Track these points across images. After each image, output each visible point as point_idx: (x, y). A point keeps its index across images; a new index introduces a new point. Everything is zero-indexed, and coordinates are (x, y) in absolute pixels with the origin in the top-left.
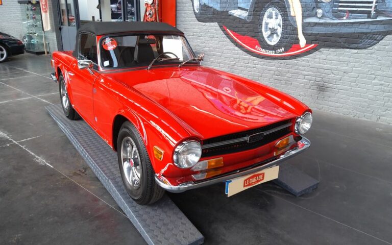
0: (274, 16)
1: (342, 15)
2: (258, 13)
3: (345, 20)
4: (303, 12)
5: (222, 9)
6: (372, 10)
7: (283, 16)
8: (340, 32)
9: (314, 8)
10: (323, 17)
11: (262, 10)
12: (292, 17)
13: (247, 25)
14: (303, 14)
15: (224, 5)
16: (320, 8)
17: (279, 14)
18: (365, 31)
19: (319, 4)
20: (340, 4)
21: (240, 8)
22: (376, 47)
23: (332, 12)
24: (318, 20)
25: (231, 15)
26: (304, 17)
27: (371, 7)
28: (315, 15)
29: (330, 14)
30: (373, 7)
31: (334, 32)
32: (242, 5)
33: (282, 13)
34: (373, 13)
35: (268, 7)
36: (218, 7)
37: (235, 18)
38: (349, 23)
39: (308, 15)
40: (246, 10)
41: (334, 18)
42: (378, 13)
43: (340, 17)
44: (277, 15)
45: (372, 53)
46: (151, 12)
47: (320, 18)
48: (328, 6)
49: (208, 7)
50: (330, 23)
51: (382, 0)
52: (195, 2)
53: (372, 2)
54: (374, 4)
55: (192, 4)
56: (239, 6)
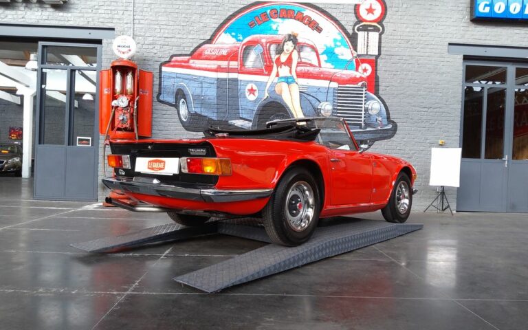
2: (263, 124)
5: (220, 119)
6: (362, 123)
11: (266, 121)
15: (222, 114)
18: (360, 138)
21: (241, 118)
25: (231, 125)
27: (361, 121)
30: (363, 121)
32: (244, 116)
34: (363, 125)
36: (214, 117)
37: (236, 128)
40: (250, 121)
42: (367, 125)
46: (125, 117)
49: (201, 116)
50: (331, 133)
51: (368, 116)
52: (181, 110)
53: (361, 117)
54: (363, 119)
55: (176, 112)
56: (241, 116)
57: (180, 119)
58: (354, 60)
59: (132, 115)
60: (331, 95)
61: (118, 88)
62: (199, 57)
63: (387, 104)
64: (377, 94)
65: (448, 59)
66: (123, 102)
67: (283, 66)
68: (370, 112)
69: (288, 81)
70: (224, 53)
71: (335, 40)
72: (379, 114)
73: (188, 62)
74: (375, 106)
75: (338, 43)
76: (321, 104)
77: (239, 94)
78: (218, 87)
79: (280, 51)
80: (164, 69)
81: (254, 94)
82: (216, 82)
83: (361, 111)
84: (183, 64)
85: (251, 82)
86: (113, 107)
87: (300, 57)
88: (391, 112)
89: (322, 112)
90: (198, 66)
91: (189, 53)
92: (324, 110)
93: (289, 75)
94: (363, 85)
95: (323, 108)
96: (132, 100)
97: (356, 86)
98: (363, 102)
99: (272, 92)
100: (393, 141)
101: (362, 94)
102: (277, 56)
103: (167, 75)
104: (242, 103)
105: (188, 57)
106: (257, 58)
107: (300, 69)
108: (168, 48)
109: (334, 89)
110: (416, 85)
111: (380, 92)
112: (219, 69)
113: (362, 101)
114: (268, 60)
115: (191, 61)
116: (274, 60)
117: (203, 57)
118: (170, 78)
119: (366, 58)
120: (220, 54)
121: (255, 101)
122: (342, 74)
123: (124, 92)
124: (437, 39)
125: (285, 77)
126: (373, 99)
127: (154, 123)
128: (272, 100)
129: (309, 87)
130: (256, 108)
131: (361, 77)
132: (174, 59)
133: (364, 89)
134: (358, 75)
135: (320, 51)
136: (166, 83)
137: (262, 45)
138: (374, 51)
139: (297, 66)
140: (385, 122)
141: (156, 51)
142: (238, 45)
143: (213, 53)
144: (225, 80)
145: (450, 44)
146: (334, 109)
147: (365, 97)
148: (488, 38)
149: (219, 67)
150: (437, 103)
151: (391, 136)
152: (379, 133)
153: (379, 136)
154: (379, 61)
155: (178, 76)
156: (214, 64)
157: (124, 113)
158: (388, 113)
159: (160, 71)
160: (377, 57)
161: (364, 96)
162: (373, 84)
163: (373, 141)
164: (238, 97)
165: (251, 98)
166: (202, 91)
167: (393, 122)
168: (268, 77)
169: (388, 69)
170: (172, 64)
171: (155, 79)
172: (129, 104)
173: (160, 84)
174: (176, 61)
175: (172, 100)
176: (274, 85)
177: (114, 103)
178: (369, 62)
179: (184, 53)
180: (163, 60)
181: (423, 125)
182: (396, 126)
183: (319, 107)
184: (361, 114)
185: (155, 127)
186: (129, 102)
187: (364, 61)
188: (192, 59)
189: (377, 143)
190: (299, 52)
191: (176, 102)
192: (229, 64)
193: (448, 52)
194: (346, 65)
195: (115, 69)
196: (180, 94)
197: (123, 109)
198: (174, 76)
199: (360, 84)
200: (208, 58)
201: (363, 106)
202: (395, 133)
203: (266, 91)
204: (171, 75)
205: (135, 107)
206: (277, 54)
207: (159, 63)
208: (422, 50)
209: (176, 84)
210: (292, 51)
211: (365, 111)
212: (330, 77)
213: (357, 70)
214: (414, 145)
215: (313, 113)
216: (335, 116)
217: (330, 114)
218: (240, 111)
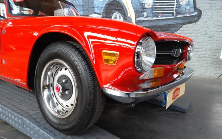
1: (158, 15)
2: (108, 16)
3: (160, 18)
4: (136, 14)
5: (84, 14)
6: (174, 11)
7: (124, 17)
8: (158, 24)
9: (142, 12)
10: (147, 16)
11: (110, 14)
12: (130, 17)
14: (135, 16)
15: (85, 11)
16: (145, 12)
17: (121, 16)
18: (171, 23)
19: (144, 9)
20: (156, 9)
21: (96, 13)
23: (152, 14)
24: (145, 18)
26: (136, 17)
27: (173, 10)
28: (143, 16)
30: (175, 10)
31: (154, 25)
32: (97, 12)
33: (123, 15)
34: (175, 13)
35: (114, 12)
36: (81, 13)
38: (162, 19)
39: (138, 16)
40: (100, 14)
41: (154, 17)
42: (178, 13)
43: (157, 16)
44: (120, 17)
47: (146, 17)
48: (150, 10)
50: (152, 20)
51: (179, 6)
53: (174, 8)
54: (175, 9)
56: (95, 12)
68: (181, 3)
72: (187, 5)
88: (197, 2)
89: (146, 5)
95: (146, 2)
100: (198, 25)
104: (96, 3)
121: (103, 2)
130: (104, 6)
140: (192, 10)
146: (154, 3)
151: (196, 21)
152: (187, 19)
153: (186, 21)
158: (195, 4)
163: (182, 24)
167: (199, 10)
182: (201, 13)
183: (143, 2)
184: (174, 5)
189: (184, 26)
202: (199, 19)
211: (177, 2)
214: (215, 27)
215: (139, 7)
216: (154, 8)
217: (150, 6)
218: (95, 8)
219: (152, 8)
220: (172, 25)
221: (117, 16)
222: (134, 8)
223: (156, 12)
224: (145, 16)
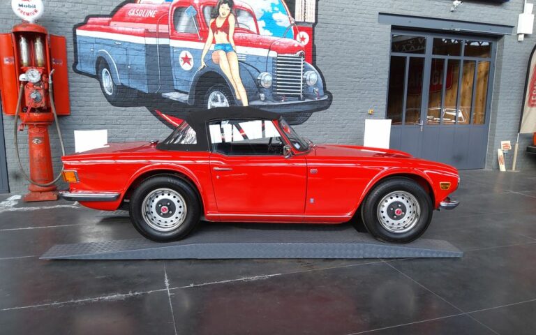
0: (219, 100)
1: (281, 98)
2: (201, 96)
3: (283, 102)
5: (152, 92)
6: (301, 94)
7: (228, 99)
8: (282, 112)
9: (257, 92)
10: (266, 100)
11: (205, 94)
12: (239, 100)
13: (189, 109)
14: (248, 98)
15: (154, 87)
16: (262, 92)
17: (225, 97)
18: (295, 110)
19: (261, 89)
20: (277, 89)
21: (177, 91)
22: (307, 122)
23: (273, 96)
24: (262, 102)
25: (165, 98)
26: (249, 101)
27: (300, 92)
28: (259, 98)
29: (271, 98)
32: (179, 88)
33: (227, 96)
34: (302, 96)
35: (212, 91)
36: (145, 89)
37: (172, 102)
38: (286, 104)
39: (253, 98)
40: (186, 93)
41: (275, 101)
42: (306, 96)
43: (279, 100)
44: (222, 99)
45: (305, 127)
46: (38, 95)
48: (269, 91)
49: (129, 88)
50: (272, 105)
51: (306, 87)
52: (104, 81)
53: (299, 89)
54: (301, 90)
55: (99, 84)
56: (176, 88)
57: (104, 92)
58: (292, 27)
59: (46, 91)
60: (270, 64)
61: (25, 59)
62: (122, 18)
63: (324, 75)
64: (314, 64)
65: (378, 29)
66: (33, 76)
67: (219, 32)
68: (308, 83)
69: (226, 48)
70: (152, 14)
71: (273, 5)
72: (316, 85)
73: (108, 24)
74: (312, 76)
75: (276, 9)
76: (260, 75)
77: (172, 62)
78: (147, 55)
79: (215, 15)
80: (79, 32)
81: (189, 63)
82: (144, 49)
83: (300, 82)
84: (103, 27)
85: (185, 49)
86: (20, 82)
87: (237, 22)
88: (327, 83)
89: (262, 83)
90: (121, 29)
91: (109, 13)
92: (264, 80)
93: (226, 42)
94: (301, 55)
95: (262, 79)
96: (45, 73)
97: (294, 55)
98: (302, 73)
99: (209, 60)
100: (329, 112)
101: (300, 64)
102: (213, 20)
103: (84, 40)
104: (175, 73)
105: (108, 19)
106: (190, 21)
107: (237, 35)
108: (81, 6)
109: (273, 58)
110: (349, 55)
111: (317, 62)
112: (147, 34)
113: (300, 71)
114: (202, 24)
115: (112, 24)
116: (209, 25)
117: (127, 18)
118: (87, 43)
119: (304, 25)
120: (147, 15)
121: (191, 71)
122: (280, 43)
123: (32, 63)
124: (368, 8)
125: (222, 45)
126: (311, 69)
127: (72, 98)
128: (210, 70)
129: (248, 56)
130: (192, 79)
131: (299, 46)
132: (91, 20)
133: (302, 59)
134: (296, 43)
135: (258, 17)
136: (82, 50)
137: (195, 6)
138: (311, 18)
139: (235, 32)
140: (322, 93)
141: (65, 10)
142: (167, 6)
143: (138, 15)
144: (154, 46)
145: (380, 14)
146: (274, 80)
147: (304, 67)
148: (413, 8)
149: (147, 30)
150: (368, 73)
151: (327, 107)
152: (316, 105)
153: (316, 107)
154: (315, 28)
155: (97, 41)
156: (140, 28)
157: (37, 90)
158: (324, 84)
159: (75, 35)
160: (314, 25)
161: (302, 66)
162: (310, 53)
163: (311, 112)
164: (171, 66)
165: (187, 67)
166: (128, 60)
167: (329, 93)
168: (203, 44)
169: (324, 38)
170: (89, 26)
171: (68, 45)
172: (41, 78)
173: (76, 51)
174: (93, 23)
175: (92, 70)
176: (210, 53)
177: (22, 77)
178: (307, 30)
179: (102, 13)
180: (77, 22)
181: (356, 94)
182: (332, 97)
183: (259, 78)
184: (300, 85)
185: (73, 103)
186: (42, 76)
187: (301, 29)
188: (113, 20)
189: (314, 114)
190: (236, 17)
191: (97, 73)
192: (158, 28)
193: (379, 21)
194: (284, 32)
195: (18, 35)
196: (102, 63)
197: (34, 84)
198: (93, 41)
199: (298, 53)
200: (133, 20)
201: (301, 76)
202: (330, 104)
203: (202, 60)
204: (87, 40)
205: (50, 82)
206: (212, 18)
207: (72, 25)
208: (355, 19)
209: (96, 51)
210: (229, 15)
211: (303, 81)
212: (269, 45)
213: (295, 38)
214: (347, 115)
215: (253, 85)
216: (275, 87)
217: (269, 85)
218: (175, 82)
219: (272, 87)
220: (299, 112)
221: (217, 97)
222: (244, 86)
223: (278, 93)
224: (262, 99)
